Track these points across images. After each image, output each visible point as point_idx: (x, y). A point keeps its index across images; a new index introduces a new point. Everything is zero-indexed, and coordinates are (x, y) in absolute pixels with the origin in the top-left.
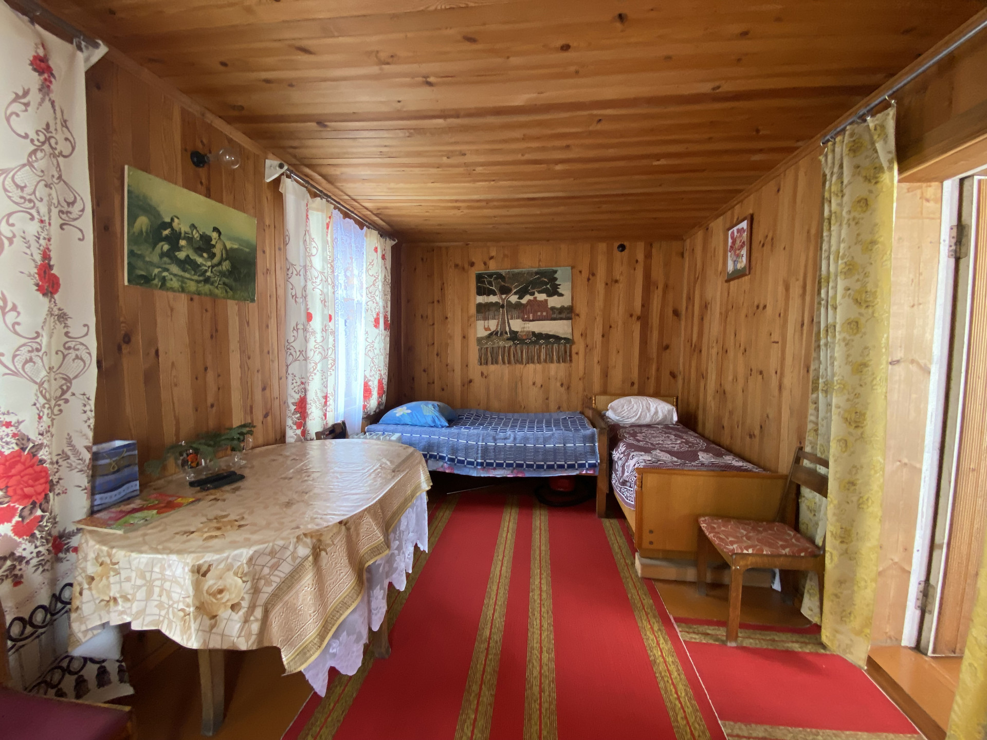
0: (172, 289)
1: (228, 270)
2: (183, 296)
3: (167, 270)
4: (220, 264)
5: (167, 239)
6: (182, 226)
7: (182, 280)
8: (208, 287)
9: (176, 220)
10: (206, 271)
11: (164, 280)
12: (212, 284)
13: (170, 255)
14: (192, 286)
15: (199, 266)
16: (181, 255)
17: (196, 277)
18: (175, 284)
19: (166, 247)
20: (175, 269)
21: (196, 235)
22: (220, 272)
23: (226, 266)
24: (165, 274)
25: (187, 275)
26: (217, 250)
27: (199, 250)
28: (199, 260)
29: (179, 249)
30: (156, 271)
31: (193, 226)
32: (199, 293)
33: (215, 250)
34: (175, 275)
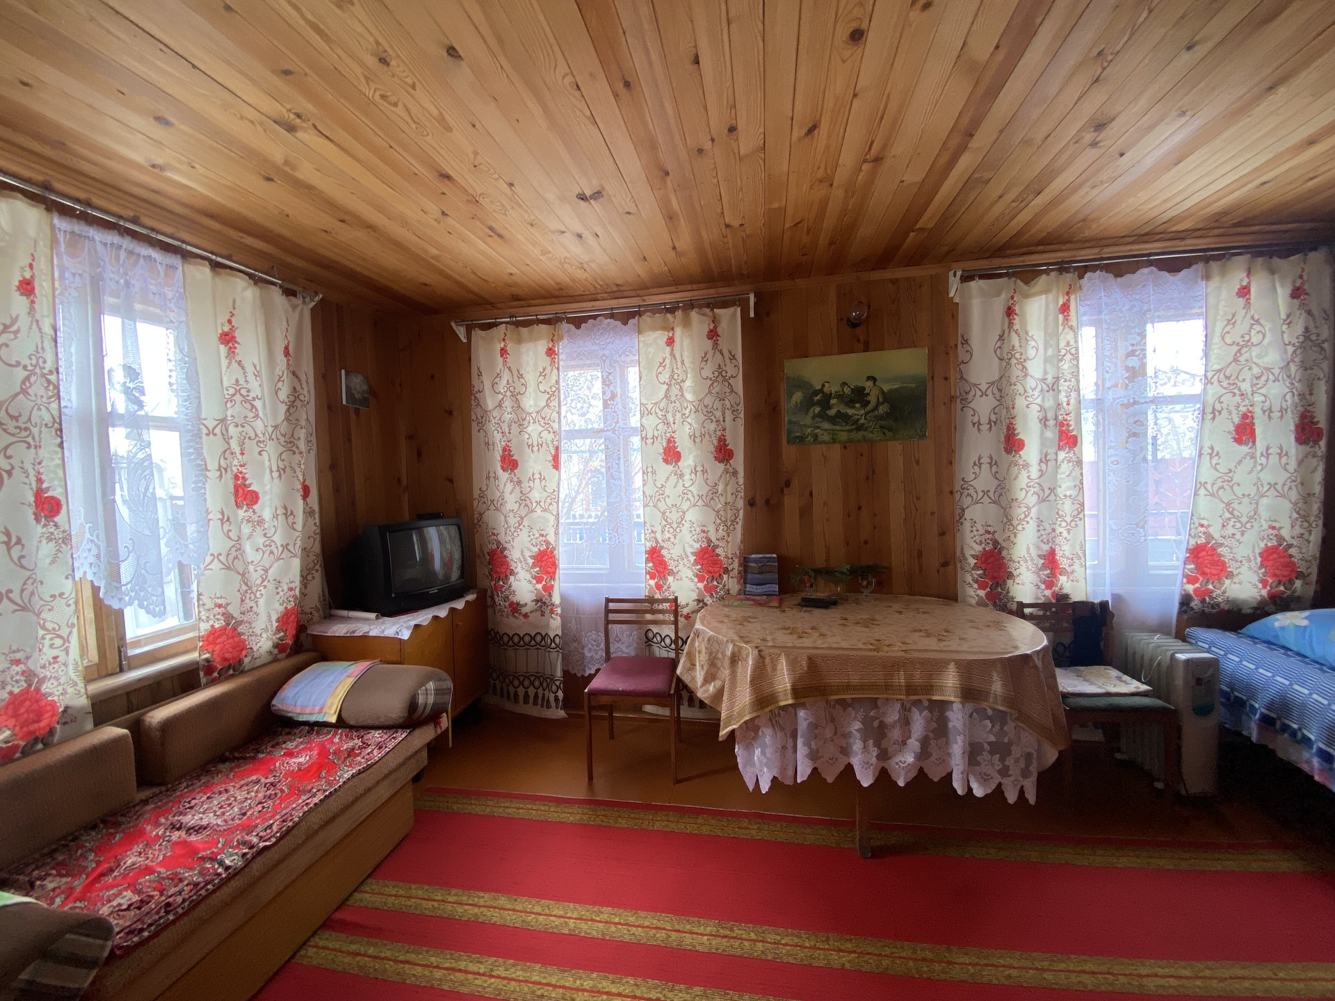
0: (824, 442)
1: (886, 413)
2: (837, 446)
3: (819, 427)
4: (876, 408)
5: (819, 403)
6: (833, 388)
7: (833, 432)
8: (861, 433)
9: (826, 385)
10: (859, 420)
11: (816, 437)
12: (866, 430)
13: (823, 416)
14: (843, 436)
15: (851, 417)
16: (832, 412)
17: (848, 428)
18: (826, 437)
19: (818, 409)
20: (826, 425)
21: (847, 390)
22: (875, 417)
23: (882, 409)
24: (817, 431)
25: (838, 428)
26: (873, 399)
27: (850, 403)
28: (850, 412)
29: (830, 408)
30: (809, 430)
31: (844, 384)
32: (851, 441)
33: (869, 398)
34: (826, 430)
